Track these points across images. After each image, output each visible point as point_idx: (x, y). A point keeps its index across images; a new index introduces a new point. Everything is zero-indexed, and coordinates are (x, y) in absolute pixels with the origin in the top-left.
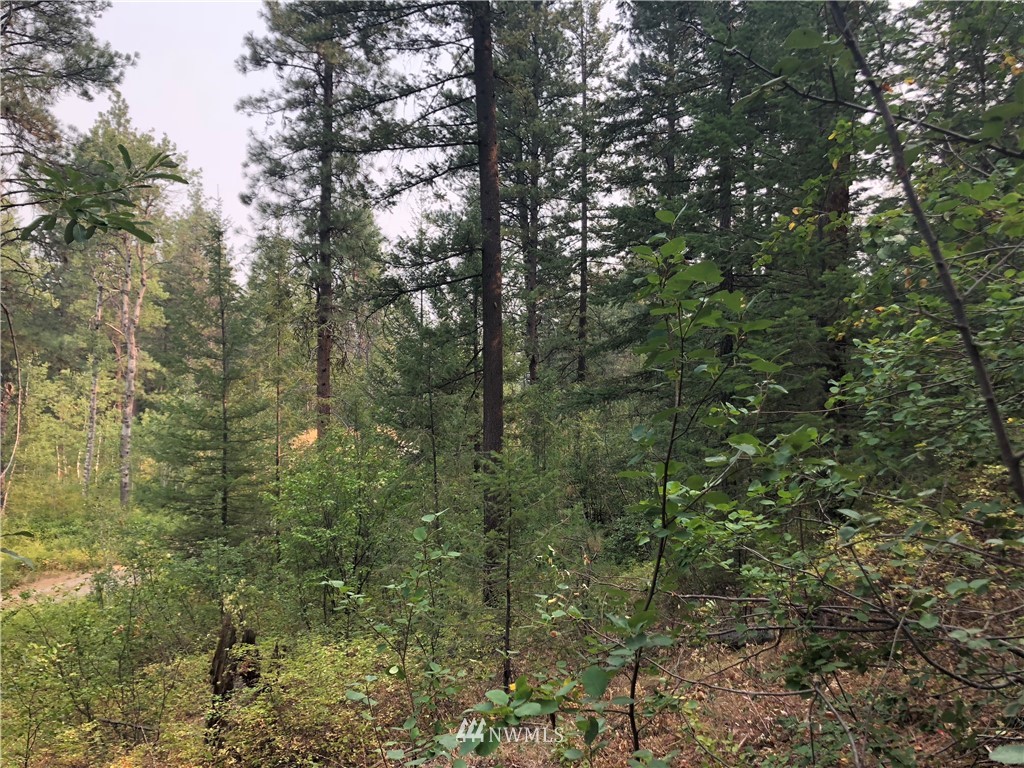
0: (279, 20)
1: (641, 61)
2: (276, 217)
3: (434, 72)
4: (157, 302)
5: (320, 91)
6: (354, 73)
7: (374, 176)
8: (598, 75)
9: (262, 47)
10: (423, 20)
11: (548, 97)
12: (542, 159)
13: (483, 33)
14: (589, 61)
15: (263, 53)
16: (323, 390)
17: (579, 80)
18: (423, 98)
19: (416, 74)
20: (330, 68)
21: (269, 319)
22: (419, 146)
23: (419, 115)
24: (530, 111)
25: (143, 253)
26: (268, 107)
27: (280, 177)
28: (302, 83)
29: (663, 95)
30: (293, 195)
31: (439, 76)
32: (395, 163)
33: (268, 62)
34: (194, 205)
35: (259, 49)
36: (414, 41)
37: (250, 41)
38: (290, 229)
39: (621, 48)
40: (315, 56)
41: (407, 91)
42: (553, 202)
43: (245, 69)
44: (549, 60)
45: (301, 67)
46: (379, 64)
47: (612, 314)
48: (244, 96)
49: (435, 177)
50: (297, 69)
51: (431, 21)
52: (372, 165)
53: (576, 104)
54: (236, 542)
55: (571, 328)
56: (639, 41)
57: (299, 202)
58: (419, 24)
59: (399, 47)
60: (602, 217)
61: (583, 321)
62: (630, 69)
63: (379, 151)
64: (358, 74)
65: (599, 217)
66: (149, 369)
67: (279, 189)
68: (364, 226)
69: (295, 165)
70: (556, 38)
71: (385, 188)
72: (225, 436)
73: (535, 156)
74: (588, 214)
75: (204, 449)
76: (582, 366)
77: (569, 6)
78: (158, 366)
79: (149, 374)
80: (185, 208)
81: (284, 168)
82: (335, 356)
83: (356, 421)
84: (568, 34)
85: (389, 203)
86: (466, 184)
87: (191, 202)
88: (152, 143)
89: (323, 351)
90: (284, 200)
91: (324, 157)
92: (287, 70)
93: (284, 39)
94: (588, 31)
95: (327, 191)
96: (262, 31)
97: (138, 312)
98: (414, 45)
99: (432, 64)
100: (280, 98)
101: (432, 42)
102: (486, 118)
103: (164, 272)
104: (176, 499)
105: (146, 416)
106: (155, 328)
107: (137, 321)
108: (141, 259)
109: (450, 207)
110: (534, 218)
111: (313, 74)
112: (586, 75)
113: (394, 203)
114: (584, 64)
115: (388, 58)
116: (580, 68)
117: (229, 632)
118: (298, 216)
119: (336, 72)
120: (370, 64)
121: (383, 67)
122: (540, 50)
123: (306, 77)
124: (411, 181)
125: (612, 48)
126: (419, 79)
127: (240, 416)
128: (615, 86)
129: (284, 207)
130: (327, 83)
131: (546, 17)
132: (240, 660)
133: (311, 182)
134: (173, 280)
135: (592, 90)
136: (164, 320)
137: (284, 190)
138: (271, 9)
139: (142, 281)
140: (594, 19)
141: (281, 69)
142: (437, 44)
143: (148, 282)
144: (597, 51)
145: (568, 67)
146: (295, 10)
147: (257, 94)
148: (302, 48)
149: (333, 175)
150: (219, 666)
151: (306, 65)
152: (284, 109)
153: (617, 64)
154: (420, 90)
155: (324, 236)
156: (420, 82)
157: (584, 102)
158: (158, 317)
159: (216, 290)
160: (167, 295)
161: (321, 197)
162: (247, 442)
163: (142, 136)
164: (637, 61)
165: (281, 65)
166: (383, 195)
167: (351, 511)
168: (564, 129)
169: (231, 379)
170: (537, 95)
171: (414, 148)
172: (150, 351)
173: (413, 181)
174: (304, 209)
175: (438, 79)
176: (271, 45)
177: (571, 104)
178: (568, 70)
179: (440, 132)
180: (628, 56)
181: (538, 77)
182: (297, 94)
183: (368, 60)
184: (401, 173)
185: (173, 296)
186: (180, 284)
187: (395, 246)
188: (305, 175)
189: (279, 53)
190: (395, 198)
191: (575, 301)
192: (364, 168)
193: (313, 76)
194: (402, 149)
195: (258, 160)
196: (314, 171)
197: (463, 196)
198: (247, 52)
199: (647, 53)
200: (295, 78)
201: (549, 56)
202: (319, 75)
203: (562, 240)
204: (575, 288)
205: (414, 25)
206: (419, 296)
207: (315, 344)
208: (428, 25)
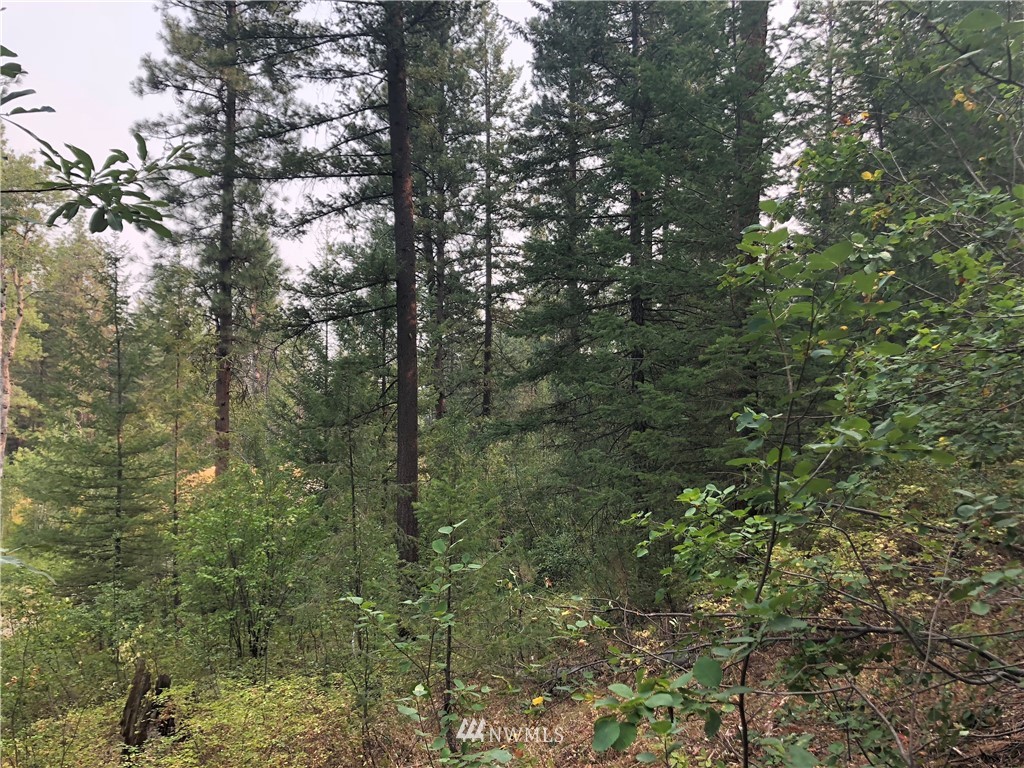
0: (179, 42)
1: (544, 102)
2: (174, 245)
3: (347, 102)
4: (34, 334)
5: (222, 117)
6: (257, 102)
7: (278, 205)
8: (502, 114)
9: (160, 70)
10: (335, 50)
11: (453, 134)
12: (447, 195)
13: (397, 65)
14: (493, 101)
15: (161, 76)
16: (222, 424)
17: (483, 119)
18: (335, 128)
19: (329, 103)
20: (232, 95)
21: (168, 349)
22: (332, 175)
23: (330, 145)
24: (437, 147)
25: (20, 281)
26: (166, 132)
27: (179, 204)
28: (203, 109)
29: (576, 133)
30: (192, 223)
31: (352, 107)
32: (307, 192)
33: (167, 86)
34: (76, 232)
35: (157, 73)
36: (327, 71)
37: (147, 62)
38: (189, 257)
39: (524, 90)
40: (218, 82)
41: (319, 120)
42: (459, 238)
43: (141, 92)
44: (454, 98)
45: (204, 92)
46: (284, 93)
47: (514, 350)
48: (141, 119)
49: (346, 207)
50: (198, 94)
51: (344, 51)
52: (276, 194)
53: (480, 142)
54: (132, 585)
55: (476, 363)
56: (542, 83)
57: (199, 229)
58: (331, 55)
59: (311, 75)
60: (506, 254)
61: (488, 356)
62: (533, 110)
63: (291, 179)
64: (263, 101)
65: (503, 254)
66: (22, 405)
67: (178, 216)
68: (270, 256)
69: (195, 192)
70: (462, 77)
71: (294, 217)
72: (120, 473)
73: (441, 191)
74: (493, 251)
75: (96, 487)
76: (487, 400)
77: (474, 46)
78: (33, 402)
79: (22, 410)
80: (66, 235)
81: (183, 195)
82: (235, 390)
83: (255, 458)
84: (473, 73)
85: (299, 232)
86: (371, 217)
87: (72, 229)
88: (32, 165)
89: (222, 385)
90: (184, 228)
91: (226, 185)
92: (187, 95)
93: (185, 63)
94: (491, 71)
95: (229, 219)
96: (160, 53)
97: (13, 343)
98: (326, 74)
99: (345, 94)
100: (180, 123)
101: (345, 72)
102: (401, 150)
103: (42, 302)
104: (63, 542)
105: (18, 455)
106: (31, 362)
107: (12, 353)
108: (18, 287)
109: (354, 240)
110: (441, 253)
111: (215, 100)
112: (490, 114)
113: (304, 232)
114: (488, 103)
115: (294, 88)
116: (484, 107)
117: (144, 678)
118: (198, 244)
119: (240, 100)
120: (275, 93)
121: (289, 96)
122: (446, 88)
123: (206, 103)
124: (323, 210)
125: (515, 89)
126: (331, 108)
127: (135, 452)
128: (519, 126)
129: (182, 236)
130: (230, 109)
131: (452, 55)
132: (162, 706)
133: (211, 210)
134: (52, 311)
135: (495, 129)
136: (41, 353)
137: (183, 218)
138: (172, 31)
139: (19, 310)
140: (498, 60)
141: (180, 93)
142: (350, 74)
143: (25, 312)
144: (501, 91)
145: (473, 105)
146: (197, 35)
147: (154, 118)
148: (203, 73)
149: (235, 203)
150: (131, 716)
151: (207, 90)
152: (184, 135)
153: (520, 105)
154: (332, 119)
155: (224, 265)
156: (333, 112)
157: (488, 141)
158: (36, 350)
159: (112, 319)
160: (46, 326)
161: (222, 225)
162: (143, 479)
163: (21, 158)
164: (540, 103)
165: (181, 89)
166: (292, 223)
167: (260, 550)
168: (469, 166)
169: (126, 413)
170: (443, 131)
171: (327, 176)
172: (24, 387)
173: (325, 210)
174: (205, 237)
175: (351, 109)
176: (171, 69)
177: (475, 142)
178: (473, 109)
179: (354, 161)
180: (530, 98)
181: (445, 114)
182: (196, 120)
183: (274, 89)
184: (312, 202)
185: (52, 328)
186: (59, 315)
187: (308, 275)
188: (206, 202)
189: (178, 77)
190: (306, 227)
191: (479, 336)
192: (268, 199)
193: (215, 103)
194: (313, 177)
195: (155, 186)
196: (216, 199)
197: (367, 229)
198: (144, 74)
199: (549, 95)
200: (196, 103)
201: (454, 93)
202: (222, 102)
203: (467, 275)
204: (480, 323)
205: (326, 54)
206: (324, 328)
207: (213, 377)
208: (340, 55)
